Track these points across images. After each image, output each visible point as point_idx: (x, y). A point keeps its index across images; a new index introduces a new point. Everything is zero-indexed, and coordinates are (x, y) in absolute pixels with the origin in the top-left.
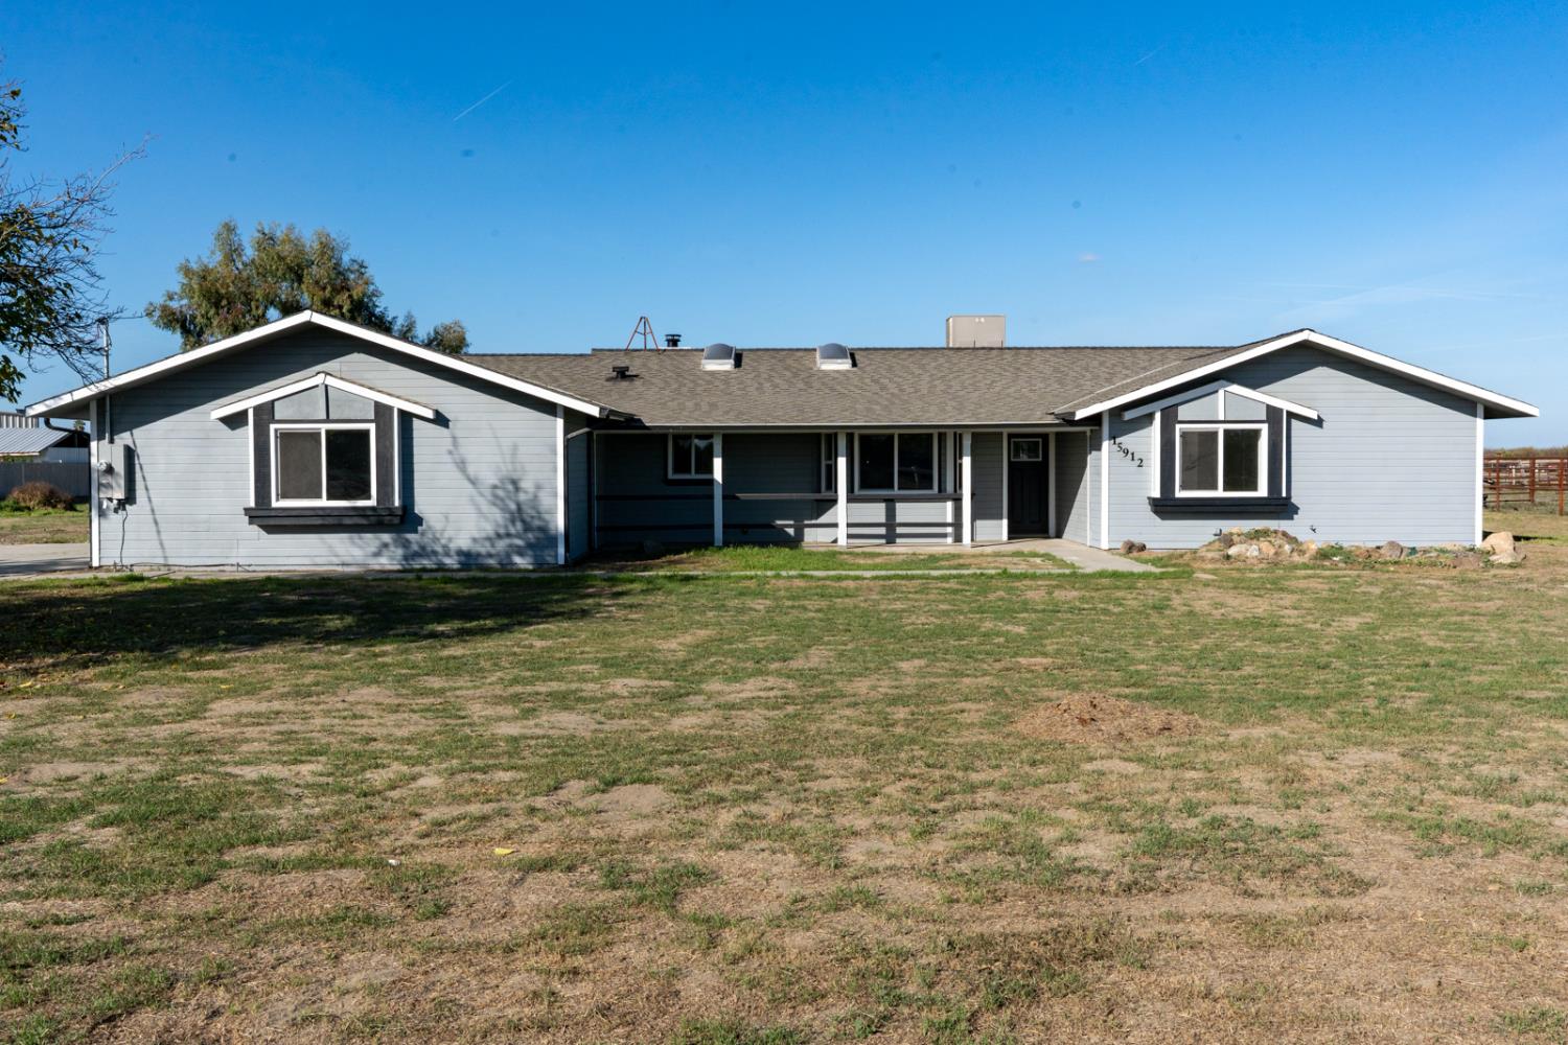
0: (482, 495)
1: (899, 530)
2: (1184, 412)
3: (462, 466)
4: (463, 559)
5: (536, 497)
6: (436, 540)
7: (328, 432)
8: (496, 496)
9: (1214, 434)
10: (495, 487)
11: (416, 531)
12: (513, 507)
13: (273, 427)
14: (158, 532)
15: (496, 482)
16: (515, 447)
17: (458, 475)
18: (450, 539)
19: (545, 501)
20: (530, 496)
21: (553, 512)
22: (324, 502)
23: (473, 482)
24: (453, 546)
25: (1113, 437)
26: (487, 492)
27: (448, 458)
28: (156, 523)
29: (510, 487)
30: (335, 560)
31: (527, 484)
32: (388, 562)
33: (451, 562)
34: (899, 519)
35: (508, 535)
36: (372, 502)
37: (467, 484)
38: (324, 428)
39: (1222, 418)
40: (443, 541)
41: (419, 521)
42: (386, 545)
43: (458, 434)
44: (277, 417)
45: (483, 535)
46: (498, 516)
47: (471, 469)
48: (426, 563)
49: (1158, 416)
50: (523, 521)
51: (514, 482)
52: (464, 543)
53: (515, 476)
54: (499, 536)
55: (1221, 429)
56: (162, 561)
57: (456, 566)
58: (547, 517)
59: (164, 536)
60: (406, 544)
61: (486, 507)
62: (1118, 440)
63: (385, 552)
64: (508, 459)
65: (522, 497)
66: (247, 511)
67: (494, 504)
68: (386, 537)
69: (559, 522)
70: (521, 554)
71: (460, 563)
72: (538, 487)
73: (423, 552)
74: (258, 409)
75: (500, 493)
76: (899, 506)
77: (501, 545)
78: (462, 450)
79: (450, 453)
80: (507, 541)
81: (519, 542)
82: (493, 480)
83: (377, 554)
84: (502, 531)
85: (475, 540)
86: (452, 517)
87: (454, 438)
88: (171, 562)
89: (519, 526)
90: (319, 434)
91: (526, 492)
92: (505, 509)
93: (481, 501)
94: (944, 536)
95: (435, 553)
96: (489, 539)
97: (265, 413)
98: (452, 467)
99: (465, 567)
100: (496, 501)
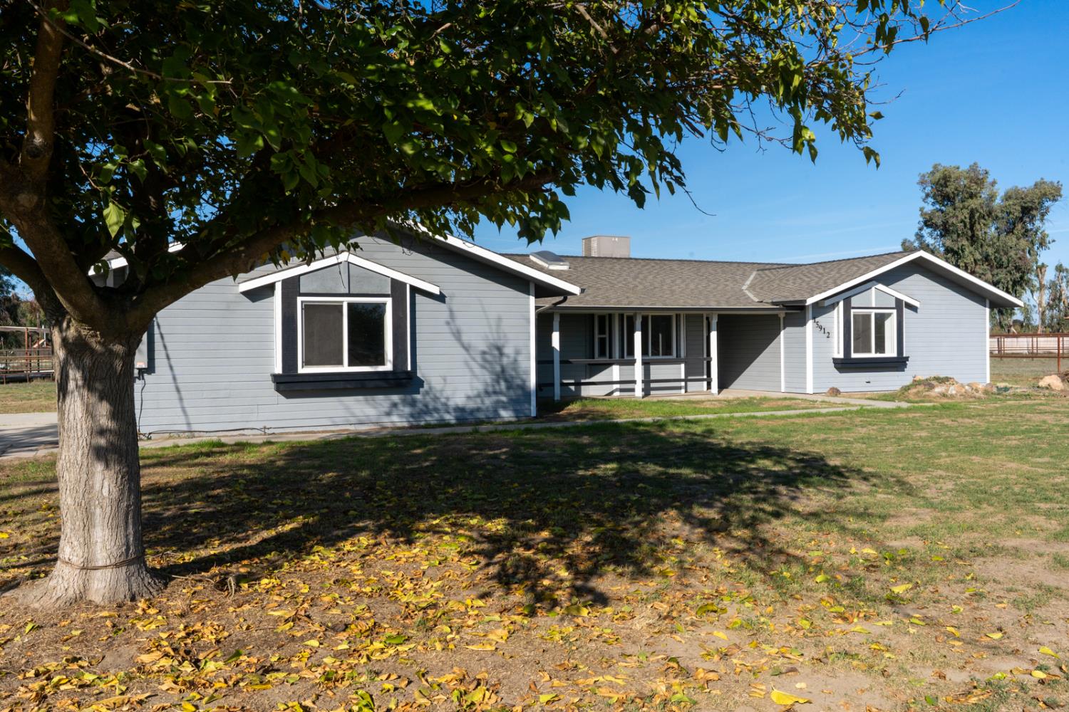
0: (474, 360)
1: (653, 385)
2: (855, 301)
3: (457, 335)
4: (459, 414)
5: (516, 361)
6: (436, 399)
7: (350, 305)
8: (485, 360)
9: (868, 316)
10: (484, 353)
11: (418, 393)
12: (498, 368)
13: (300, 299)
14: (181, 399)
15: (486, 349)
16: (500, 319)
17: (456, 344)
18: (448, 399)
19: (522, 364)
20: (511, 359)
21: (528, 373)
22: (345, 368)
23: (466, 348)
24: (452, 403)
25: (814, 318)
26: (479, 358)
27: (446, 329)
28: (178, 390)
29: (496, 352)
30: (353, 420)
31: (508, 350)
32: (398, 420)
33: (450, 418)
34: (652, 377)
35: (495, 393)
36: (388, 367)
37: (463, 351)
38: (345, 301)
39: (874, 306)
40: (443, 400)
41: (421, 383)
42: (395, 405)
43: (455, 308)
44: (302, 291)
45: (475, 392)
46: (488, 378)
47: (465, 338)
48: (429, 419)
49: (841, 304)
50: (506, 381)
51: (499, 349)
52: (459, 400)
53: (500, 343)
54: (487, 393)
55: (873, 312)
56: (185, 428)
57: (453, 422)
58: (524, 377)
59: (186, 404)
60: (413, 404)
61: (478, 370)
62: (817, 320)
63: (395, 412)
64: (494, 328)
65: (505, 360)
66: (276, 378)
67: (483, 367)
68: (396, 398)
69: (532, 381)
70: (505, 408)
71: (457, 419)
72: (517, 353)
73: (427, 411)
74: (286, 283)
75: (488, 357)
76: (652, 367)
77: (488, 402)
78: (458, 322)
79: (448, 323)
80: (494, 398)
81: (504, 399)
82: (482, 346)
83: (388, 414)
84: (490, 389)
85: (469, 398)
86: (449, 380)
87: (451, 311)
88: (194, 428)
89: (503, 385)
90: (342, 306)
91: (508, 357)
92: (492, 372)
93: (474, 365)
94: (680, 388)
95: (436, 410)
96: (478, 396)
97: (292, 287)
98: (450, 336)
99: (461, 421)
100: (485, 364)
